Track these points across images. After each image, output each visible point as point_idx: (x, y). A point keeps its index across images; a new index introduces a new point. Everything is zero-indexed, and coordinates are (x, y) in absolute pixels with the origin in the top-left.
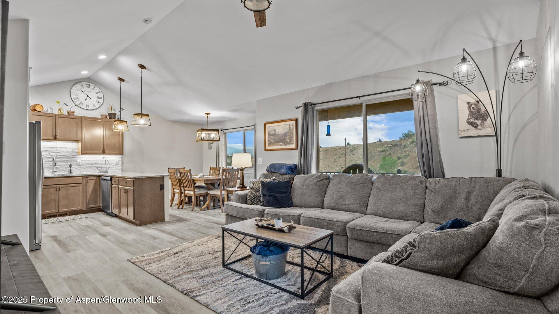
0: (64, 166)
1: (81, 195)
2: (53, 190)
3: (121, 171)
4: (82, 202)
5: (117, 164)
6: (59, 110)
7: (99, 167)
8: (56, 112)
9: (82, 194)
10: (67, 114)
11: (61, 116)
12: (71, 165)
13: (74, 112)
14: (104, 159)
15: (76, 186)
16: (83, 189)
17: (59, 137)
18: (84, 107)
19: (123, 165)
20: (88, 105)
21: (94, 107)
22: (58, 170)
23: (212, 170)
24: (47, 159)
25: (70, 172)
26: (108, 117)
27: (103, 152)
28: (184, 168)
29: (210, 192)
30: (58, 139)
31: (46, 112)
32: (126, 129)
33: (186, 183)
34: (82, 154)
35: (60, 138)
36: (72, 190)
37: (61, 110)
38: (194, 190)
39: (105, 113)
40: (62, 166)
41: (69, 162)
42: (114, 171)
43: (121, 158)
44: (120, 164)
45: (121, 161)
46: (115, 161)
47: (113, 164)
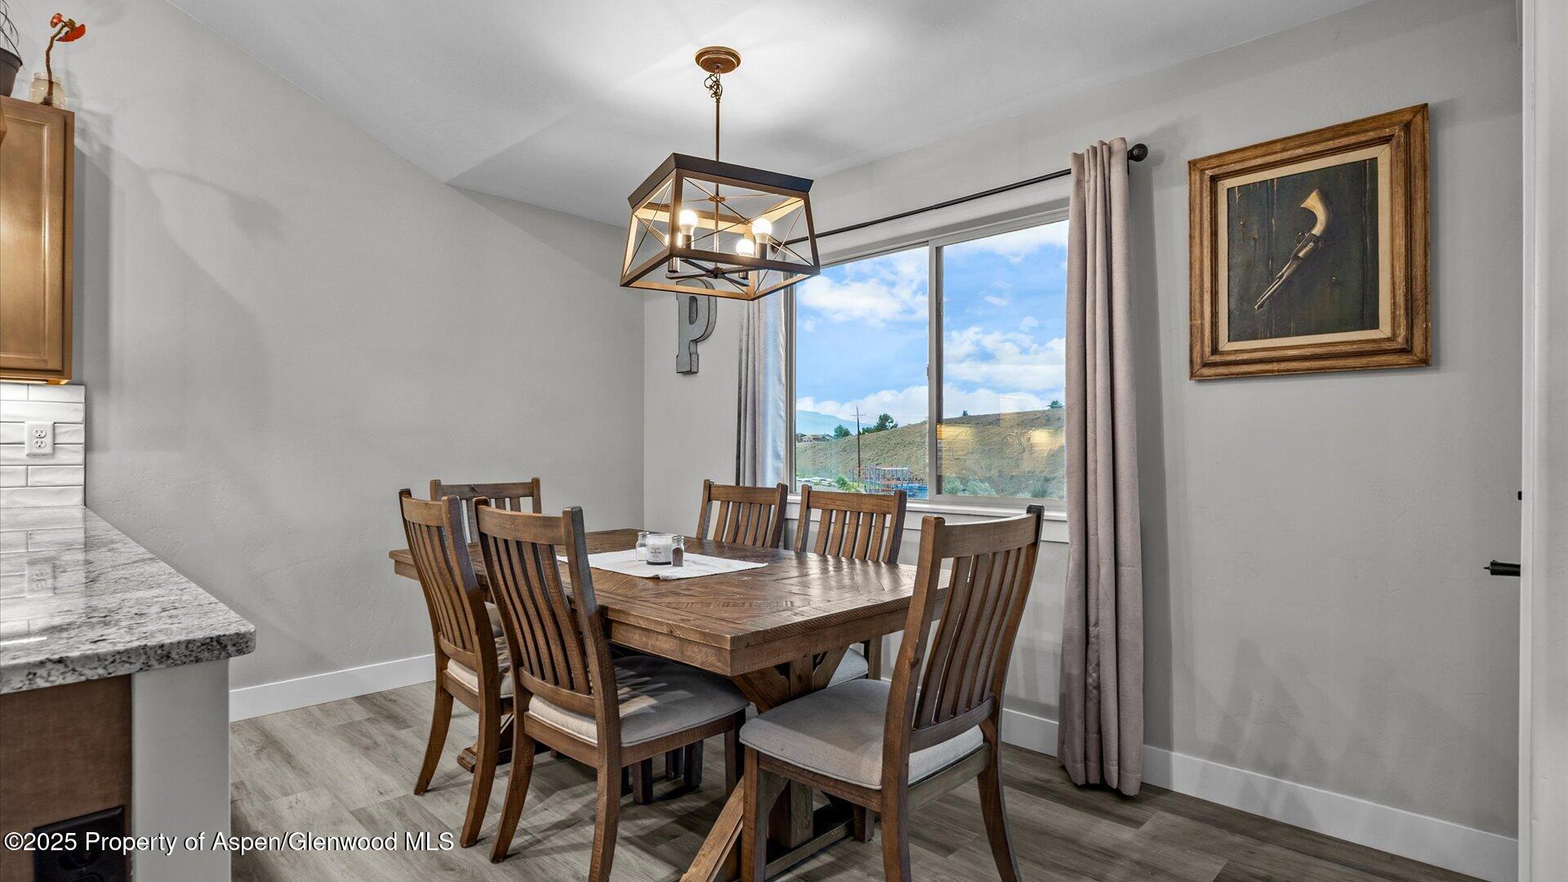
3: (78, 499)
19: (97, 458)
23: (716, 505)
28: (532, 489)
29: (762, 736)
33: (538, 641)
38: (613, 704)
42: (21, 499)
43: (83, 406)
44: (69, 450)
45: (78, 430)
46: (23, 429)
47: (8, 453)
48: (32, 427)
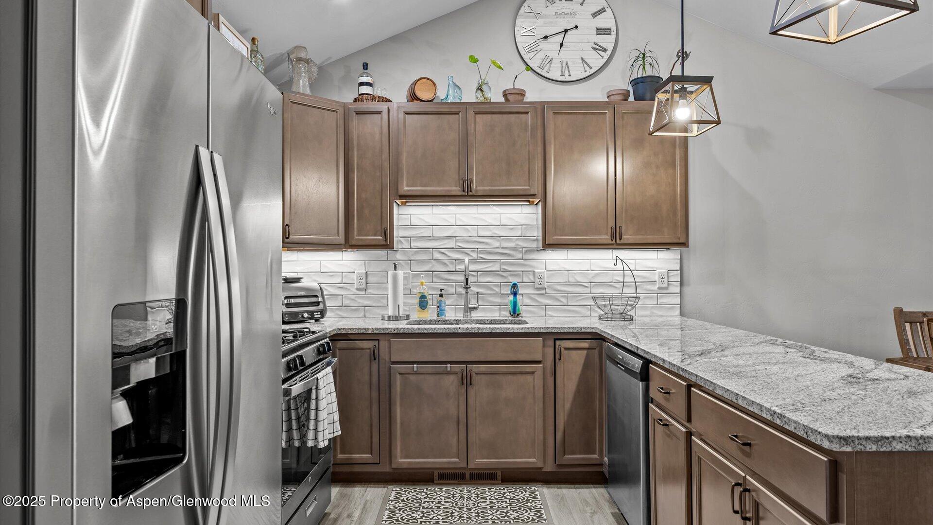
0: (497, 289)
1: (538, 407)
2: (450, 382)
3: (678, 312)
4: (541, 437)
5: (665, 285)
6: (480, 89)
7: (604, 298)
8: (470, 96)
9: (541, 405)
10: (503, 100)
11: (484, 109)
12: (515, 286)
13: (524, 91)
14: (620, 266)
15: (521, 373)
16: (544, 386)
17: (476, 187)
18: (555, 74)
19: (686, 289)
20: (567, 64)
21: (587, 68)
22: (480, 303)
24: (452, 263)
25: (514, 312)
26: (631, 98)
27: (616, 241)
30: (474, 193)
31: (444, 101)
32: (711, 119)
34: (547, 245)
35: (478, 188)
36: (510, 388)
37: (484, 88)
39: (623, 84)
40: (491, 289)
41: (512, 275)
42: (655, 311)
43: (679, 261)
44: (674, 285)
45: (678, 274)
46: (655, 274)
47: (650, 287)
48: (660, 273)
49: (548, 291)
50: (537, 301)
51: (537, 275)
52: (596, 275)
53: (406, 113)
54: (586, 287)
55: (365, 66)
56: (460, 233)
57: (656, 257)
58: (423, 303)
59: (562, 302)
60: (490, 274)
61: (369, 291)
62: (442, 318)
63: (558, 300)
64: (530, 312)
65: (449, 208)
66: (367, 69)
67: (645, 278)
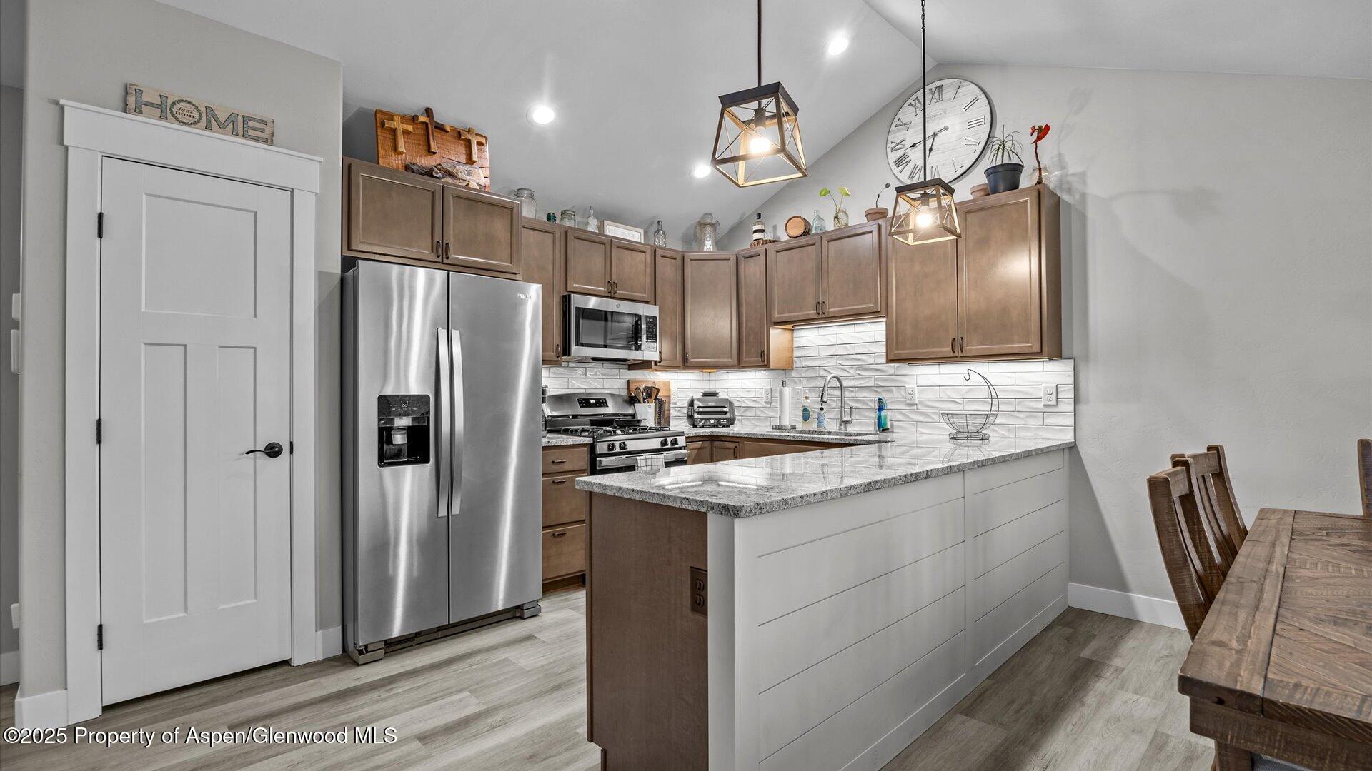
3: (1071, 435)
5: (1054, 403)
6: (837, 217)
8: (829, 225)
11: (839, 235)
12: (880, 401)
17: (829, 309)
19: (1081, 408)
22: (853, 417)
25: (880, 427)
26: (990, 192)
30: (826, 315)
34: (890, 360)
35: (831, 310)
37: (840, 215)
42: (1040, 433)
43: (1072, 373)
44: (1066, 403)
45: (1070, 390)
46: (1040, 389)
47: (1033, 404)
48: (1046, 388)
49: (919, 407)
50: (909, 417)
51: (908, 391)
52: (970, 391)
53: (778, 252)
54: (959, 403)
55: (759, 216)
56: (841, 351)
57: (1041, 369)
58: (806, 416)
59: (932, 418)
60: (864, 390)
61: (773, 404)
62: (822, 429)
63: (927, 416)
64: (901, 427)
65: (832, 328)
66: (760, 218)
67: (1027, 393)
